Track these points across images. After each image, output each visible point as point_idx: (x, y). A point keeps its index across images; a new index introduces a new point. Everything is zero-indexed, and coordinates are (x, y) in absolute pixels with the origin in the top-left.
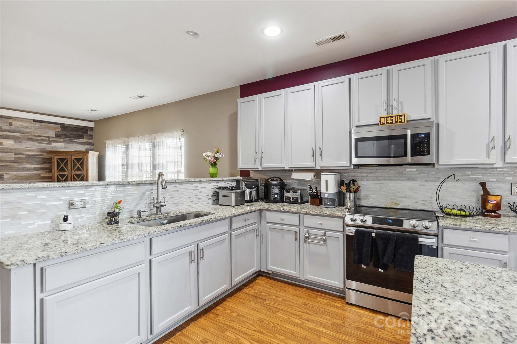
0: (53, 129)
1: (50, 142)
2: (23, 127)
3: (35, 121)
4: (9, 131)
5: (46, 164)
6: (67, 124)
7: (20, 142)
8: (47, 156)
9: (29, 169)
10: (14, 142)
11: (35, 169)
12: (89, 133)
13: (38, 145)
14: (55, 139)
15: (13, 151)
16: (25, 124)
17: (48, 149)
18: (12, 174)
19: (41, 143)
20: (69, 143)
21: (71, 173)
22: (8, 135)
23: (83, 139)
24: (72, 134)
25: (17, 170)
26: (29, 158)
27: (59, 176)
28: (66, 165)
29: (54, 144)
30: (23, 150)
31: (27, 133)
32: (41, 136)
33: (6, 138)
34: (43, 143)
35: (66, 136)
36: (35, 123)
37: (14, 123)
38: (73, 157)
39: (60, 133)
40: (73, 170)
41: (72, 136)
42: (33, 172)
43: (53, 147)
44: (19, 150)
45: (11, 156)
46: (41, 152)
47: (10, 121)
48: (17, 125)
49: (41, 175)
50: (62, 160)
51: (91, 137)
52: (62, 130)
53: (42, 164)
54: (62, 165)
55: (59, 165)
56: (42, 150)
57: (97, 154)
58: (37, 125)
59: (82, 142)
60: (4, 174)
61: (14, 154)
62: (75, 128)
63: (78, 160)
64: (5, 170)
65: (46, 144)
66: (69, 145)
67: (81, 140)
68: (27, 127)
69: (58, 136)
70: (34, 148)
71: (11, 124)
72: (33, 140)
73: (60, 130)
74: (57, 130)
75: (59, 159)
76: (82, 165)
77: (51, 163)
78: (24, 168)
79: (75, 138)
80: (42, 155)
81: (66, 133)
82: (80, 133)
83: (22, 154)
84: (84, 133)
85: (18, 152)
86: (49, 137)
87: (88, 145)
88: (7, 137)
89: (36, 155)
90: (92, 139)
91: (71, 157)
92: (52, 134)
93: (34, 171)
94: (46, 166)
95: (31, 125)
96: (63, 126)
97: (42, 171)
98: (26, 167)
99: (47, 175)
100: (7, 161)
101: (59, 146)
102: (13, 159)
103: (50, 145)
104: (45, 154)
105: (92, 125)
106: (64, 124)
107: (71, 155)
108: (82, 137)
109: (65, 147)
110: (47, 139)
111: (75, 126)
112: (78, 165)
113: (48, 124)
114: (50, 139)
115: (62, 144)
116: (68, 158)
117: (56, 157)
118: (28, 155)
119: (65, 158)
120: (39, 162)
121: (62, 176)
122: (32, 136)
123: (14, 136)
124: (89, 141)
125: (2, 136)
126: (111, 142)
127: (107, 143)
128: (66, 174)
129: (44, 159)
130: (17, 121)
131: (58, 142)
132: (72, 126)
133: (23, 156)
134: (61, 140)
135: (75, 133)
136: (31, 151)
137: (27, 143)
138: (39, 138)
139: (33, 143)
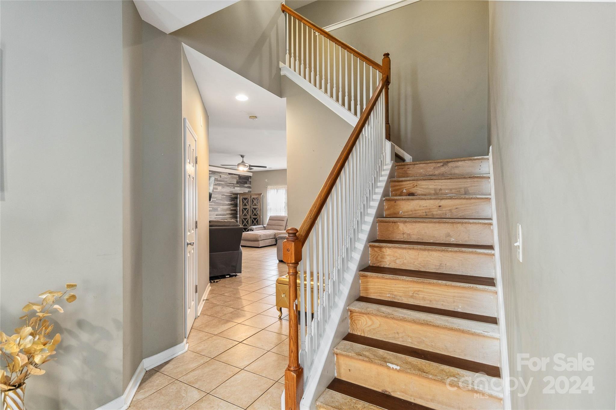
0: (235, 178)
3: (229, 174)
4: (220, 181)
5: (233, 201)
6: (241, 175)
7: (224, 188)
8: (233, 196)
9: (226, 205)
12: (250, 180)
13: (230, 189)
14: (236, 185)
15: (221, 193)
16: (226, 176)
17: (233, 192)
20: (241, 187)
21: (251, 207)
23: (247, 184)
25: (222, 205)
27: (243, 209)
28: (247, 202)
29: (235, 188)
30: (225, 192)
31: (226, 181)
32: (232, 183)
33: (219, 185)
35: (241, 183)
36: (229, 175)
37: (222, 175)
39: (238, 181)
40: (252, 205)
41: (243, 182)
43: (235, 190)
44: (223, 192)
46: (231, 193)
47: (220, 174)
48: (223, 177)
49: (231, 209)
52: (239, 179)
53: (231, 201)
54: (245, 202)
55: (243, 202)
58: (230, 176)
59: (247, 186)
63: (255, 199)
65: (233, 188)
67: (246, 185)
68: (226, 178)
69: (237, 183)
70: (229, 191)
71: (220, 176)
72: (228, 186)
74: (237, 179)
79: (244, 184)
80: (231, 196)
81: (241, 181)
82: (246, 181)
83: (224, 195)
84: (248, 180)
86: (234, 184)
87: (249, 188)
90: (250, 184)
92: (235, 181)
93: (228, 205)
94: (232, 202)
97: (231, 206)
99: (233, 208)
101: (238, 189)
102: (221, 198)
106: (240, 175)
109: (240, 190)
110: (233, 185)
111: (244, 176)
112: (255, 202)
113: (234, 175)
117: (241, 197)
118: (226, 195)
119: (247, 197)
120: (230, 200)
121: (245, 209)
122: (228, 183)
123: (222, 184)
124: (250, 185)
125: (217, 184)
126: (272, 187)
127: (268, 187)
128: (247, 208)
129: (232, 198)
130: (223, 174)
131: (238, 187)
132: (242, 176)
133: (225, 197)
134: (239, 185)
135: (244, 180)
136: (228, 193)
137: (226, 188)
138: (230, 184)
139: (228, 188)
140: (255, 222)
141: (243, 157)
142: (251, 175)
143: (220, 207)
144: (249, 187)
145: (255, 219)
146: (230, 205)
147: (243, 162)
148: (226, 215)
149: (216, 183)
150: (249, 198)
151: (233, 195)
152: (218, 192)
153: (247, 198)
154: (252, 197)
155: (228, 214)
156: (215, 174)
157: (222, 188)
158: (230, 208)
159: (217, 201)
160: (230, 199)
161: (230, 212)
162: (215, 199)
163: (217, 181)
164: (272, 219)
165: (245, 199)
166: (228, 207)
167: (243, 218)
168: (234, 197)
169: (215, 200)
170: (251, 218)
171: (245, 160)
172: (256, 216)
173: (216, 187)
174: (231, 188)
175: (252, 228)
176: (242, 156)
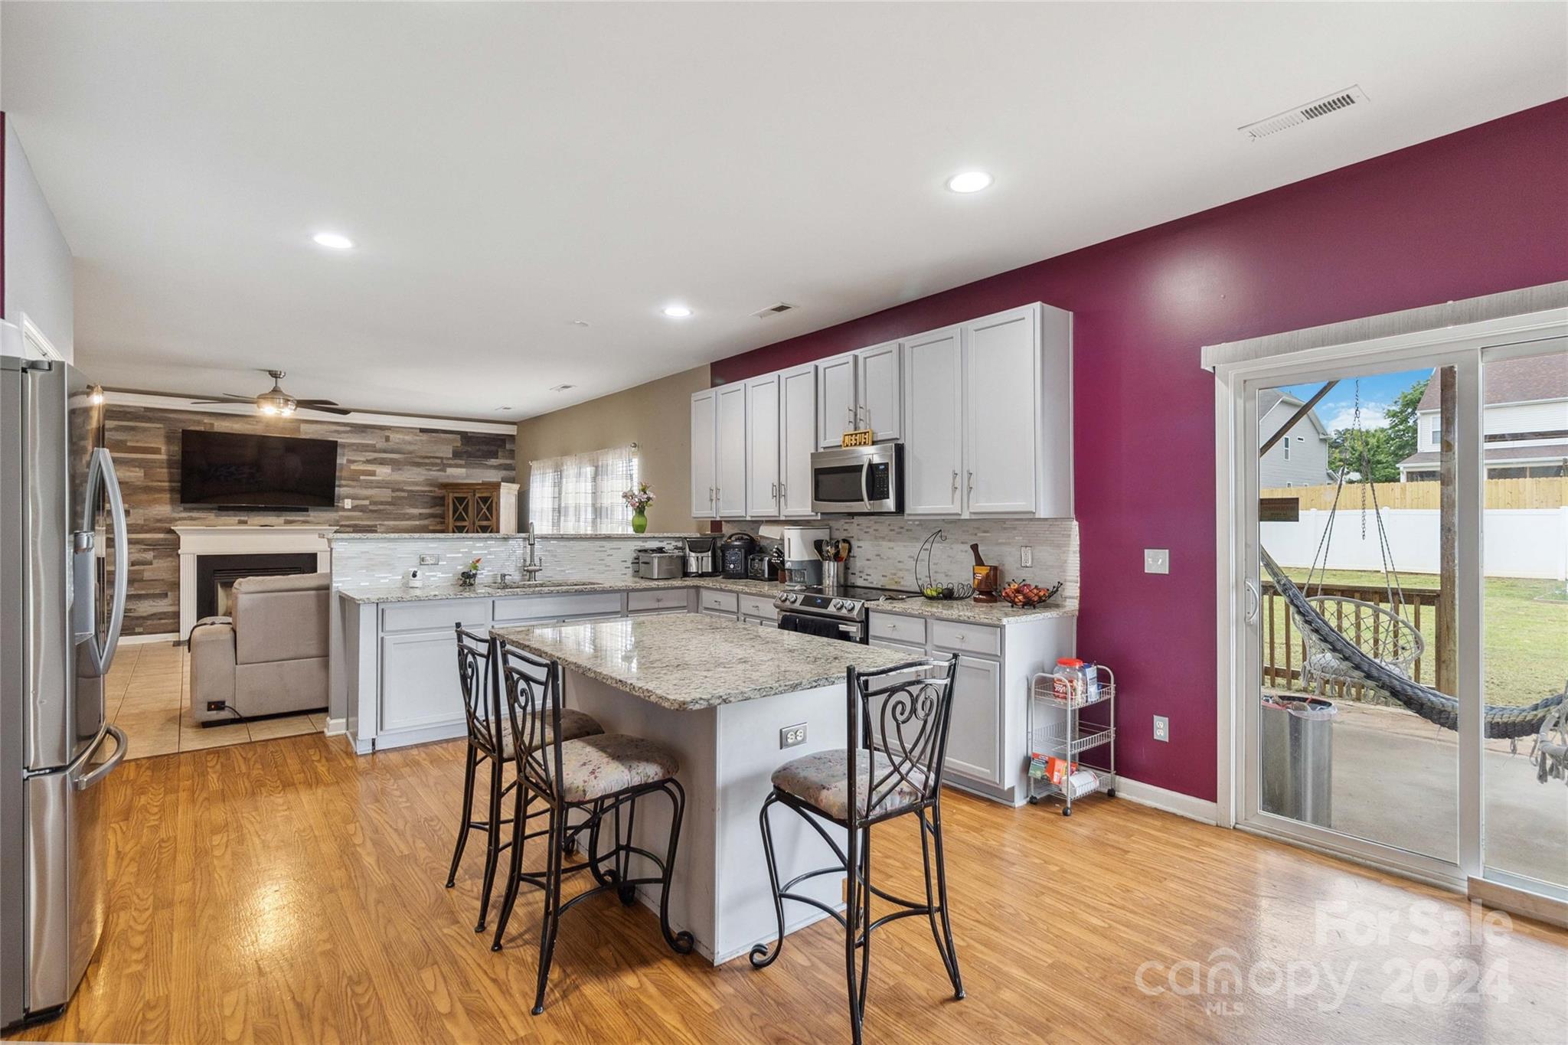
0: (448, 442)
1: (443, 467)
2: (405, 442)
3: (423, 431)
4: (385, 451)
5: (437, 508)
6: (471, 432)
7: (400, 469)
8: (439, 492)
9: (412, 517)
11: (421, 517)
12: (508, 446)
13: (425, 472)
14: (451, 462)
15: (390, 486)
16: (408, 438)
17: (440, 481)
18: (389, 526)
19: (431, 470)
20: (473, 468)
21: (474, 524)
22: (383, 459)
23: (496, 459)
24: (479, 450)
25: (395, 519)
26: (413, 498)
27: (455, 529)
28: (466, 509)
29: (450, 471)
30: (405, 483)
31: (410, 453)
32: (433, 457)
33: (381, 464)
34: (434, 468)
35: (469, 455)
36: (421, 434)
37: (392, 436)
38: (478, 495)
39: (460, 450)
40: (477, 517)
41: (480, 453)
42: (417, 523)
43: (448, 477)
44: (398, 483)
45: (386, 494)
46: (431, 485)
47: (387, 433)
48: (397, 441)
50: (461, 500)
51: (512, 454)
52: (462, 444)
53: (431, 507)
54: (461, 508)
55: (455, 511)
56: (431, 483)
57: (516, 487)
58: (425, 437)
59: (495, 464)
61: (392, 491)
62: (485, 439)
63: (485, 500)
64: (379, 519)
65: (438, 470)
66: (474, 470)
67: (493, 462)
68: (410, 443)
69: (457, 454)
70: (421, 479)
71: (387, 439)
72: (418, 465)
73: (459, 445)
74: (455, 444)
75: (456, 498)
76: (490, 509)
77: (443, 505)
78: (405, 514)
79: (484, 457)
80: (431, 491)
81: (469, 449)
82: (493, 448)
83: (404, 491)
84: (500, 446)
85: (397, 487)
86: (442, 458)
87: (505, 469)
88: (382, 462)
89: (423, 491)
90: (513, 458)
91: (474, 495)
92: (446, 451)
93: (420, 519)
94: (437, 510)
95: (418, 438)
96: (466, 437)
97: (431, 519)
98: (408, 514)
100: (382, 503)
101: (458, 474)
102: (390, 500)
103: (443, 473)
104: (436, 489)
105: (511, 430)
106: (467, 432)
107: (474, 491)
108: (495, 455)
109: (467, 476)
110: (439, 461)
111: (484, 435)
112: (485, 510)
113: (441, 434)
114: (445, 461)
115: (463, 470)
116: (469, 496)
117: (451, 495)
118: (412, 491)
119: (465, 495)
120: (429, 502)
121: (460, 528)
122: (417, 457)
123: (391, 459)
124: (508, 462)
125: (375, 459)
127: (532, 466)
128: (466, 526)
129: (434, 498)
130: (398, 432)
131: (458, 466)
132: (480, 436)
133: (408, 495)
134: (462, 462)
135: (485, 448)
136: (417, 484)
137: (409, 470)
138: (427, 461)
139: (421, 470)
141: (276, 378)
142: (515, 433)
143: (386, 523)
144: (506, 467)
147: (276, 391)
149: (369, 458)
151: (440, 489)
152: (378, 482)
153: (466, 498)
156: (363, 432)
157: (393, 470)
159: (371, 507)
162: (367, 502)
163: (375, 452)
169: (365, 506)
171: (282, 384)
173: (370, 468)
176: (274, 375)
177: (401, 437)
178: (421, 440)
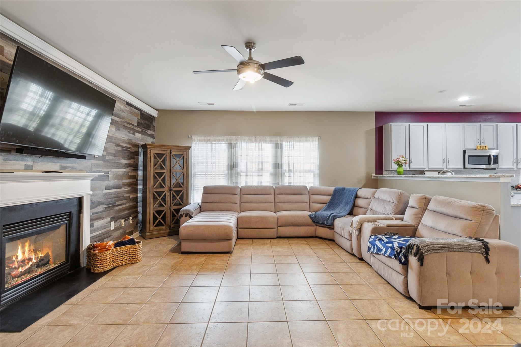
0: (136, 115)
1: (134, 132)
2: (121, 110)
3: (128, 104)
5: (132, 160)
7: (119, 130)
8: (133, 149)
9: (122, 166)
10: (116, 129)
11: (126, 166)
12: (153, 124)
13: (128, 134)
14: (137, 129)
16: (122, 107)
17: (133, 141)
20: (143, 134)
21: (170, 171)
23: (150, 130)
24: (145, 123)
25: (116, 167)
26: (123, 152)
27: (156, 175)
29: (136, 135)
30: (121, 140)
31: (123, 118)
32: (130, 124)
34: (131, 132)
35: (143, 126)
36: (127, 106)
39: (139, 121)
41: (145, 126)
43: (135, 139)
44: (118, 140)
46: (130, 144)
48: (118, 108)
49: (130, 174)
51: (154, 128)
52: (141, 118)
53: (130, 159)
54: (160, 161)
55: (156, 162)
56: (130, 142)
58: (128, 108)
59: (150, 134)
60: (109, 171)
61: (116, 145)
62: (147, 117)
63: (178, 156)
65: (133, 134)
66: (144, 136)
67: (149, 132)
68: (123, 111)
69: (139, 124)
70: (126, 138)
72: (126, 128)
74: (138, 117)
75: (157, 154)
78: (120, 164)
79: (147, 129)
80: (130, 148)
81: (142, 122)
83: (120, 146)
85: (117, 143)
86: (133, 125)
89: (127, 147)
90: (154, 131)
91: (171, 153)
92: (135, 121)
94: (131, 162)
95: (126, 108)
96: (141, 113)
97: (130, 168)
99: (132, 174)
101: (139, 137)
102: (113, 152)
103: (134, 136)
104: (131, 147)
105: (154, 113)
106: (142, 110)
107: (171, 151)
108: (149, 128)
109: (142, 140)
110: (132, 127)
113: (134, 109)
114: (135, 128)
115: (140, 135)
117: (152, 152)
118: (123, 147)
120: (128, 156)
121: (160, 175)
122: (125, 122)
123: (116, 121)
124: (153, 133)
126: (202, 138)
127: (193, 138)
128: (164, 173)
129: (131, 153)
131: (139, 132)
132: (145, 114)
133: (120, 149)
134: (140, 130)
135: (147, 122)
136: (124, 142)
137: (123, 131)
138: (129, 126)
139: (126, 132)
140: (178, 197)
142: (156, 115)
143: (113, 170)
144: (153, 136)
145: (178, 192)
146: (128, 167)
148: (122, 188)
150: (167, 154)
153: (164, 154)
154: (173, 153)
155: (125, 185)
158: (128, 173)
159: (107, 158)
160: (128, 154)
161: (128, 181)
164: (207, 191)
165: (160, 155)
166: (124, 170)
167: (155, 192)
168: (133, 151)
170: (170, 190)
172: (180, 187)
174: (129, 132)
175: (186, 210)
177: (119, 105)
178: (127, 111)
